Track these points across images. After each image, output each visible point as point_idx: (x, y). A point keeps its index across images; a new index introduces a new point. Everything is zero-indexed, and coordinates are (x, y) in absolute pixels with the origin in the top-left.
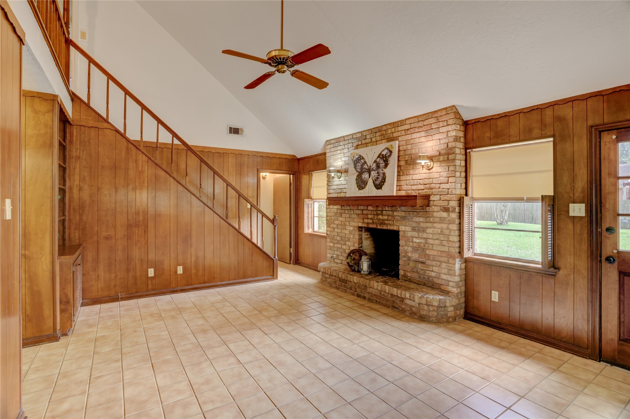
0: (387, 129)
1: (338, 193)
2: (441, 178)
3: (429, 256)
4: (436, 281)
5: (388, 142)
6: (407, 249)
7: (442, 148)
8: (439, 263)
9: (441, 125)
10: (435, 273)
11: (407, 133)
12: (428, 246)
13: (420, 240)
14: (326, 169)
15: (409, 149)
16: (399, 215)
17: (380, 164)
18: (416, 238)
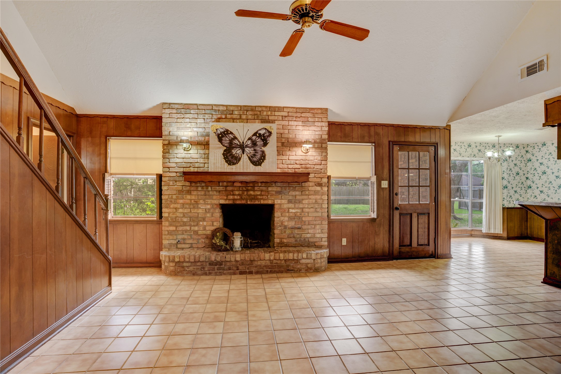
0: (262, 111)
1: (184, 168)
2: (315, 160)
3: (305, 222)
4: (311, 240)
5: (262, 122)
6: (284, 219)
7: (317, 138)
8: (314, 226)
9: (317, 120)
10: (311, 234)
11: (285, 119)
12: (304, 214)
13: (296, 210)
14: (162, 137)
15: (285, 133)
16: (274, 190)
17: (257, 142)
18: (293, 208)
